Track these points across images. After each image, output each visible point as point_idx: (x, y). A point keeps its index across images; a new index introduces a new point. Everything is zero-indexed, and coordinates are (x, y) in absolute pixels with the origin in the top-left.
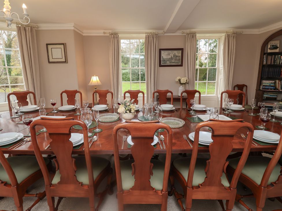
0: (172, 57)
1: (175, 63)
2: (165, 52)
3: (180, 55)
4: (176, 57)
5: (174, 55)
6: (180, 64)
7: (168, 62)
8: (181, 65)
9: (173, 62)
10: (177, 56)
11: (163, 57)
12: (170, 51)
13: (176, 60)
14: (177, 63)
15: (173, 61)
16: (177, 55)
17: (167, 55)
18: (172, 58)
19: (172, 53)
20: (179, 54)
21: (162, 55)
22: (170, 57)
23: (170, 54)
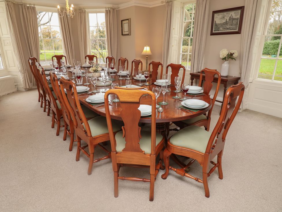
0: (228, 20)
1: (231, 30)
2: (219, 15)
3: (239, 16)
4: (233, 21)
5: (230, 17)
6: (237, 30)
7: (221, 29)
8: (239, 32)
9: (228, 29)
10: (233, 19)
11: (215, 22)
12: (225, 13)
13: (232, 25)
14: (233, 29)
15: (228, 27)
16: (234, 17)
17: (221, 18)
18: (226, 23)
19: (228, 16)
20: (237, 15)
21: (215, 19)
22: (224, 21)
23: (225, 17)
